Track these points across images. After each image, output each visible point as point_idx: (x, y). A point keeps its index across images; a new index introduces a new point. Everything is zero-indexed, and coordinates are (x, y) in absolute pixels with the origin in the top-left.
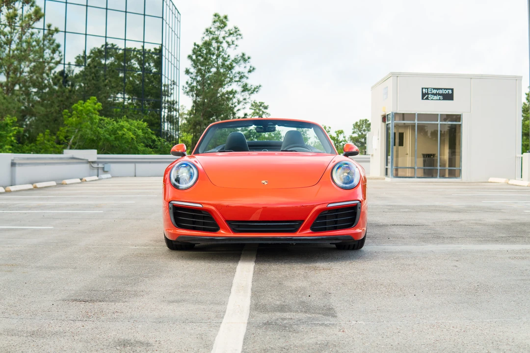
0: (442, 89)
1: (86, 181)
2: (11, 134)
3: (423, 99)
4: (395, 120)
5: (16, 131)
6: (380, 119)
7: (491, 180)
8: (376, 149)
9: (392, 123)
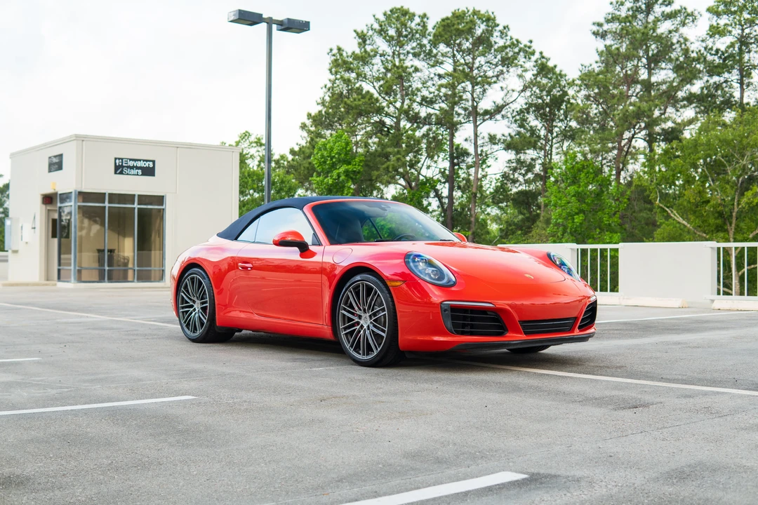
0: (140, 160)
3: (116, 173)
4: (79, 202)
6: (37, 199)
8: (27, 243)
9: (75, 206)
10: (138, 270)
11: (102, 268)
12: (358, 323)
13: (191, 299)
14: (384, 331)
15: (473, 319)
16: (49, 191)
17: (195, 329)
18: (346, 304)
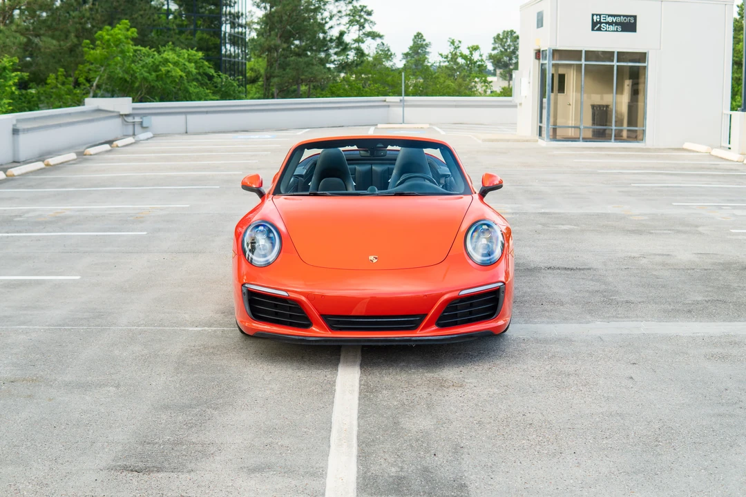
0: (620, 16)
1: (117, 146)
2: (11, 83)
3: (593, 30)
4: (553, 60)
5: (17, 78)
6: (533, 54)
7: (687, 145)
16: (538, 46)
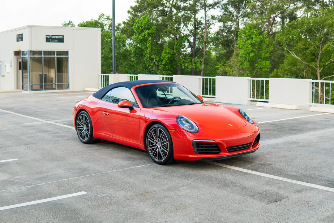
0: (57, 36)
3: (46, 42)
4: (30, 55)
6: (12, 53)
7: (86, 89)
8: (8, 72)
9: (29, 57)
10: (57, 84)
11: (42, 84)
12: (156, 145)
13: (82, 124)
14: (167, 151)
15: (206, 147)
16: (17, 50)
17: (84, 138)
18: (150, 136)
